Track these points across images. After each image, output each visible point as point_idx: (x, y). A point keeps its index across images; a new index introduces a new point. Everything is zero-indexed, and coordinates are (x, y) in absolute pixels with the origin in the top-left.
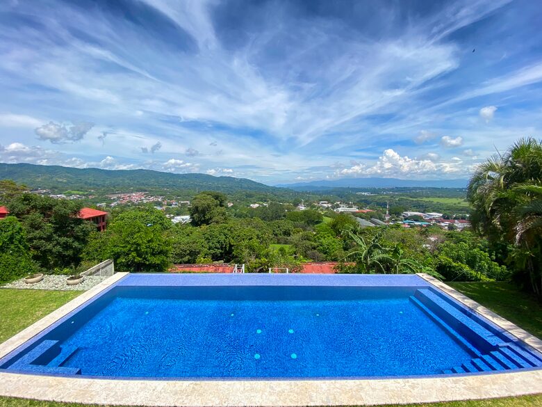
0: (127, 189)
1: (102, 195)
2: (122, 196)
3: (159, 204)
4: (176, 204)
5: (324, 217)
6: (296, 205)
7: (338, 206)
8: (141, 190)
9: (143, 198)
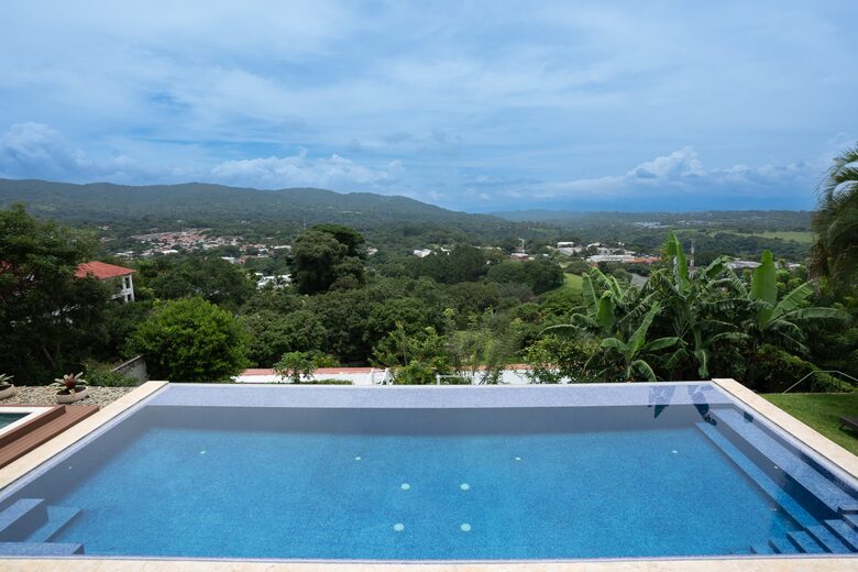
0: (170, 224)
1: (125, 235)
2: (162, 237)
3: (232, 252)
4: (265, 253)
5: (566, 274)
6: (511, 249)
7: (594, 251)
8: (198, 226)
9: (201, 240)
